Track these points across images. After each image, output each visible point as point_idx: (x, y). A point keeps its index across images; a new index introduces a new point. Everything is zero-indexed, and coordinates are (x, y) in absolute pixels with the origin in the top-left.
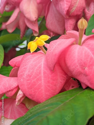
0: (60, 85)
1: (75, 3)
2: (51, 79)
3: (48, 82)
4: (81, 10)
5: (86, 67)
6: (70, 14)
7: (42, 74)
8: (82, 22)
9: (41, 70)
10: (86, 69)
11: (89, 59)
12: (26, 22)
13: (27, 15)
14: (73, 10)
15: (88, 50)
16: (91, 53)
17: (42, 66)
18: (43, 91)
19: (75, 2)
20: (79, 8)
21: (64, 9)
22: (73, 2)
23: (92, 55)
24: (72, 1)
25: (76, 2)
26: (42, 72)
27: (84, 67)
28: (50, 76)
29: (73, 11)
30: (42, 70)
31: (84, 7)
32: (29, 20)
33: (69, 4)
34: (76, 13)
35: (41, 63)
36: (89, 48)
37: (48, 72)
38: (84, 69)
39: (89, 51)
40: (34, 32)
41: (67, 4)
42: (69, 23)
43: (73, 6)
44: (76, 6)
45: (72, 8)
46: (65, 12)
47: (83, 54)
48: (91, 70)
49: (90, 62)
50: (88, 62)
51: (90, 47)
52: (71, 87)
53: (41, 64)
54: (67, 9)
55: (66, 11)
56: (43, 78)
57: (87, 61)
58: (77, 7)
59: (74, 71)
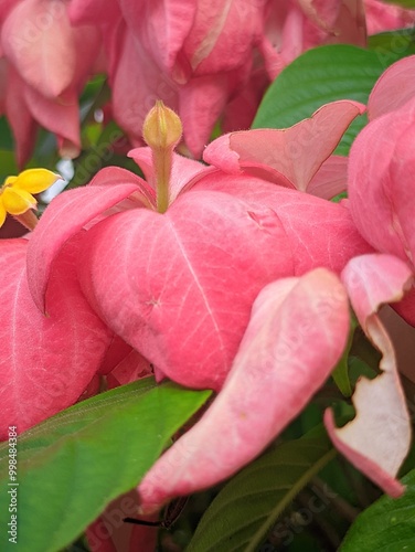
0: (82, 369)
1: (211, 20)
2: (45, 346)
3: (35, 358)
4: (242, 49)
5: (156, 298)
6: (194, 67)
7: (14, 328)
8: (156, 120)
9: (9, 312)
10: (156, 306)
11: (170, 268)
12: (29, 99)
13: (29, 74)
14: (204, 49)
15: (174, 230)
16: (181, 245)
17: (17, 295)
18: (16, 395)
19: (211, 18)
20: (230, 41)
21: (164, 48)
22: (201, 17)
23: (183, 251)
24: (200, 14)
25: (218, 16)
26: (14, 319)
27: (150, 298)
28: (41, 335)
29: (206, 53)
30: (14, 312)
31: (254, 36)
32: (38, 94)
33: (186, 25)
34: (217, 63)
35: (12, 285)
36: (179, 224)
37: (35, 319)
38: (151, 305)
39: (176, 235)
40: (61, 143)
41: (178, 27)
42: (192, 105)
43: (202, 32)
44: (218, 31)
45: (199, 42)
46: (167, 61)
47: (152, 249)
48: (172, 310)
49: (173, 278)
50: (167, 279)
51: (182, 218)
52: (136, 373)
53: (14, 288)
54: (177, 46)
55: (170, 55)
56: (14, 345)
57: (163, 274)
58: (222, 35)
59: (116, 314)
